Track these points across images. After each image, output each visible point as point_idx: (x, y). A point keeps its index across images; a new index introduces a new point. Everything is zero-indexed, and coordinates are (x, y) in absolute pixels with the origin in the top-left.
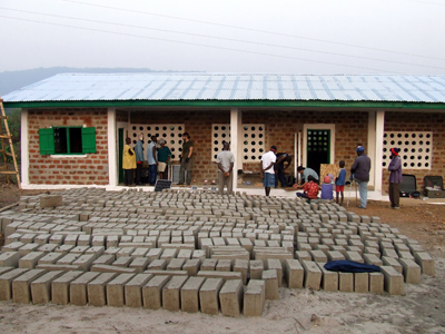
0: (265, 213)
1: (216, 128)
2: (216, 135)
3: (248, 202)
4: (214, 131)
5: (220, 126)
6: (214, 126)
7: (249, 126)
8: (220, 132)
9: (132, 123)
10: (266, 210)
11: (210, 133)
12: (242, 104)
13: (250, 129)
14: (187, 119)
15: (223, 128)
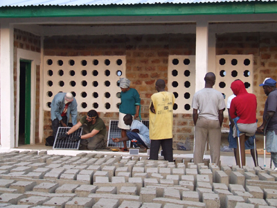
0: (255, 195)
1: (176, 62)
2: (175, 73)
3: (221, 174)
4: (171, 67)
5: (181, 58)
6: (171, 58)
7: (229, 58)
8: (181, 68)
9: (46, 54)
10: (258, 189)
11: (166, 68)
12: (214, 11)
13: (228, 62)
14: (129, 47)
15: (187, 62)
